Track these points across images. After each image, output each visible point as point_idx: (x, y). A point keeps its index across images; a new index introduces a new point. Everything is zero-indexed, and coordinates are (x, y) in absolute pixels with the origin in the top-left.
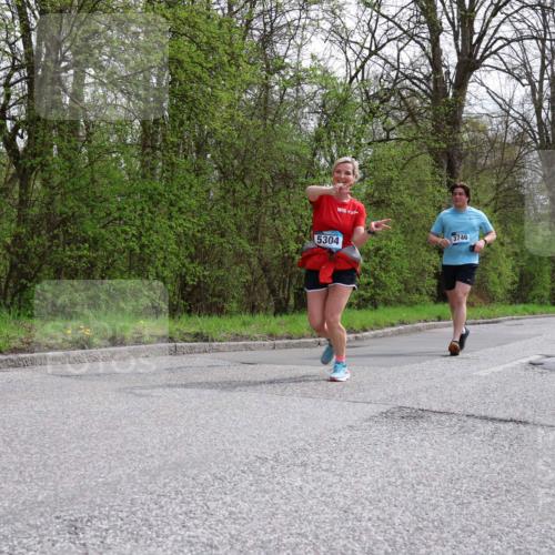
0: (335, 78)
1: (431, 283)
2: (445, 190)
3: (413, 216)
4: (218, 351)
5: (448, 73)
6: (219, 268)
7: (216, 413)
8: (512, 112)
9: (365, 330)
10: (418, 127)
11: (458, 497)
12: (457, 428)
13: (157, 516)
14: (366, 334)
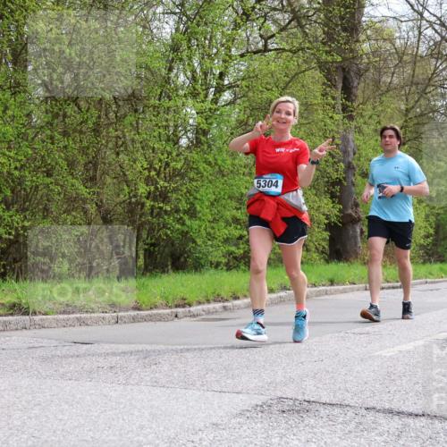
1: (321, 236)
2: (338, 117)
4: (42, 327)
6: (44, 217)
7: (36, 411)
8: (426, 14)
9: (236, 298)
10: (307, 35)
12: (353, 425)
14: (237, 302)
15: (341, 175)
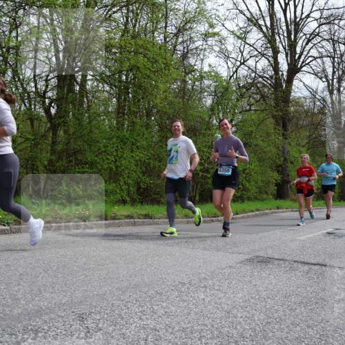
0: (221, 77)
1: (273, 189)
2: (281, 138)
3: (264, 152)
4: (157, 224)
5: (283, 75)
6: (158, 179)
7: (157, 258)
8: (317, 96)
10: (267, 104)
11: (289, 306)
12: (288, 268)
13: (126, 312)
15: (282, 163)
